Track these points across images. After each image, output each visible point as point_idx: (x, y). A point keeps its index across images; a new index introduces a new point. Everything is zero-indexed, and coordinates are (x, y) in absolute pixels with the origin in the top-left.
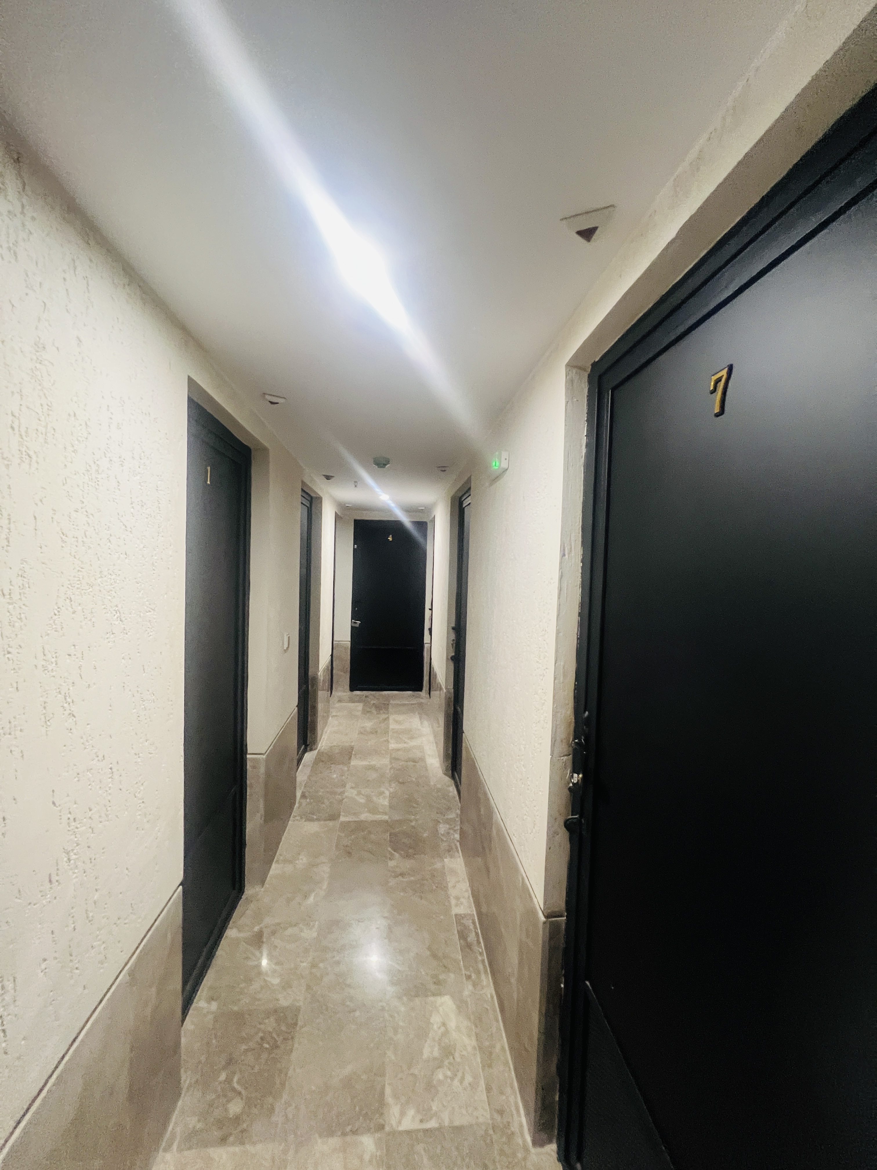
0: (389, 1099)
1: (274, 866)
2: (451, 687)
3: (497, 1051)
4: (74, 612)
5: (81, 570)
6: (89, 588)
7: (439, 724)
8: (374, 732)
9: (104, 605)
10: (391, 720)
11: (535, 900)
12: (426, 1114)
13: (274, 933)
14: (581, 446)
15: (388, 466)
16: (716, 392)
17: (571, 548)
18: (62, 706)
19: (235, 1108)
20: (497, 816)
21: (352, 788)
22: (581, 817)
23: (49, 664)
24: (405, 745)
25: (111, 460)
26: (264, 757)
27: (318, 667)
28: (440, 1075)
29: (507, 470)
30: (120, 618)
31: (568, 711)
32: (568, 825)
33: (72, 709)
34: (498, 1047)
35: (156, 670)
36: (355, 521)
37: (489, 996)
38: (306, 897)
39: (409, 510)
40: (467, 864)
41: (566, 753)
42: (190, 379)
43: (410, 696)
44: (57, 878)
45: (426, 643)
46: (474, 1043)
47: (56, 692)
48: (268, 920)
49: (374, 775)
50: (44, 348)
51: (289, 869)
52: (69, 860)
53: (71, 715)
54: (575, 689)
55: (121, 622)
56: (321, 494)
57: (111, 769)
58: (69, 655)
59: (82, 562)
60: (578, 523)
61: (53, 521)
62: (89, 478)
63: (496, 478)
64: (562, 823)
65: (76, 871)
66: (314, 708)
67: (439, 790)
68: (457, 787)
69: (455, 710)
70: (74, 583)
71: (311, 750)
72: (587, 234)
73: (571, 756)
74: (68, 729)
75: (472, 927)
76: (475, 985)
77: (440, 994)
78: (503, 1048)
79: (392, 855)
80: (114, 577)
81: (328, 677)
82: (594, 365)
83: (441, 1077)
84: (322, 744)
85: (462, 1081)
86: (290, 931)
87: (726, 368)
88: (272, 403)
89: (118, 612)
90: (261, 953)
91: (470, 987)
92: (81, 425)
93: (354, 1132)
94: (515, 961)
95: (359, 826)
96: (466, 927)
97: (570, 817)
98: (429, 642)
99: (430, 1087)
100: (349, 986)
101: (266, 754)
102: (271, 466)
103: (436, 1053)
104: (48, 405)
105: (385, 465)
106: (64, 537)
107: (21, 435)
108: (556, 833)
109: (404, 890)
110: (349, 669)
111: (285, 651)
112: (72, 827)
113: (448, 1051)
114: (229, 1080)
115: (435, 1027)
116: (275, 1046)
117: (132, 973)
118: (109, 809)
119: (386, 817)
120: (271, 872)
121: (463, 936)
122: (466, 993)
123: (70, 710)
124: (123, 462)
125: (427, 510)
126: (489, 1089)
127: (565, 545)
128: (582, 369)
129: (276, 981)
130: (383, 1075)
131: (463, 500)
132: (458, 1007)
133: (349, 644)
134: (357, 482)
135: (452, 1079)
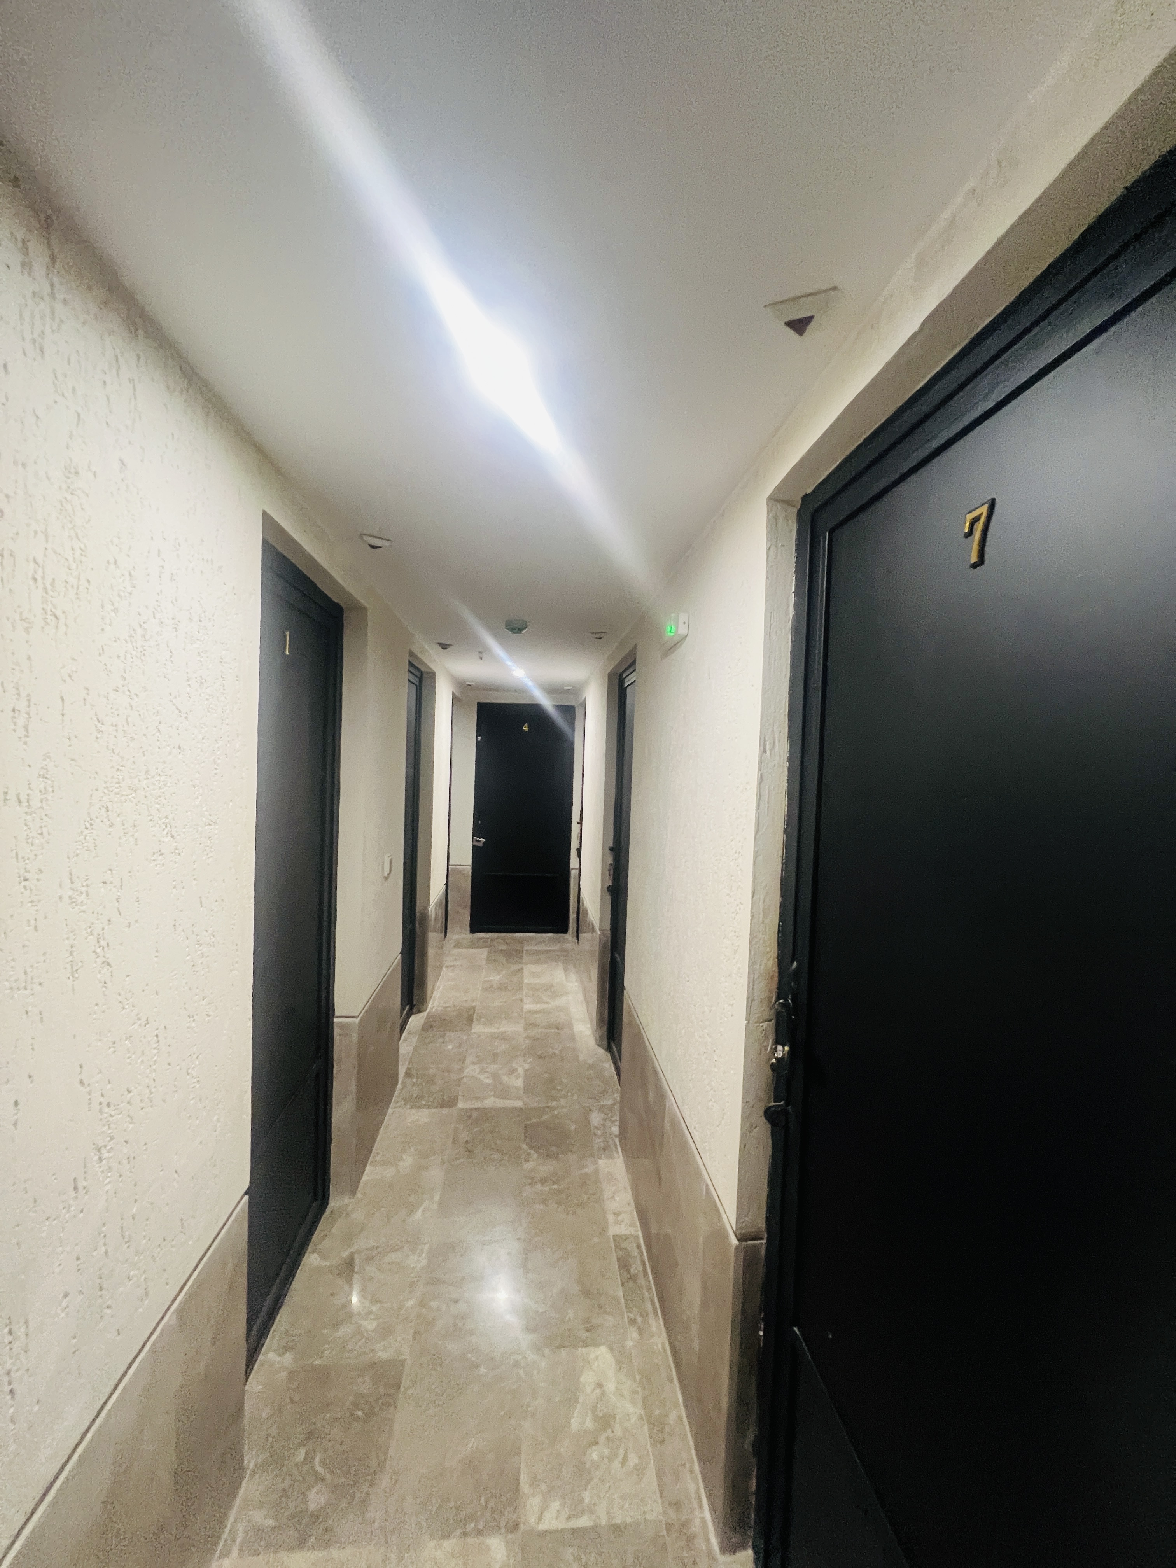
0: (525, 1487)
1: (368, 1168)
2: (608, 927)
3: (671, 1422)
4: (111, 825)
5: (121, 768)
6: (132, 794)
7: (590, 979)
8: (502, 988)
9: (151, 815)
10: (526, 972)
11: (724, 1217)
12: (577, 1509)
13: (369, 1259)
14: (788, 607)
15: (525, 630)
16: (973, 536)
17: (774, 742)
18: (94, 952)
19: (316, 1498)
20: (670, 1102)
21: (474, 1063)
22: (787, 1104)
23: (78, 895)
24: (545, 1006)
25: (162, 623)
26: (357, 1020)
27: (429, 900)
28: (594, 1454)
29: (686, 637)
30: (171, 834)
31: (769, 961)
32: (769, 1114)
33: (107, 956)
34: (673, 1416)
35: (217, 903)
36: (479, 704)
37: (660, 1346)
38: (412, 1211)
39: (552, 690)
40: (631, 1169)
41: (767, 1017)
42: (265, 514)
43: (550, 939)
44: (85, 1184)
45: (573, 869)
46: (640, 1411)
47: (87, 933)
48: (362, 1243)
49: (503, 1047)
50: (77, 473)
51: (389, 1173)
52: (101, 1159)
53: (106, 963)
54: (779, 932)
55: (172, 839)
56: (433, 667)
57: (157, 1036)
58: (104, 883)
59: (122, 758)
60: (783, 709)
61: (85, 703)
62: (133, 647)
63: (672, 647)
64: (762, 1113)
65: (109, 1174)
66: (424, 954)
67: (591, 1067)
68: (615, 1063)
69: (613, 960)
70: (112, 787)
71: (419, 1012)
72: (799, 326)
73: (773, 1021)
74: (101, 983)
75: (635, 1253)
76: (641, 1331)
77: (596, 1345)
78: (680, 1418)
79: (529, 1154)
80: (163, 778)
81: (441, 913)
82: (805, 498)
83: (595, 1456)
84: (433, 1004)
85: (624, 1462)
86: (392, 1257)
87: (985, 503)
88: (373, 547)
89: (169, 826)
90: (351, 1285)
91: (635, 1335)
92: (123, 575)
93: (479, 1533)
94: (698, 1300)
95: (484, 1116)
96: (628, 1254)
97: (774, 1104)
98: (577, 867)
99: (582, 1472)
100: (471, 1332)
101: (360, 1016)
102: (369, 630)
103: (589, 1424)
104: (81, 549)
105: (520, 630)
106: (99, 725)
107: (45, 588)
108: (752, 1127)
109: (544, 1202)
110: (469, 904)
111: (386, 878)
112: (106, 1115)
113: (605, 1421)
114: (308, 1459)
115: (588, 1390)
116: (371, 1414)
117: (181, 1313)
118: (154, 1090)
119: (519, 1104)
120: (365, 1178)
121: (624, 1264)
122: (630, 1343)
123: (104, 957)
124: (177, 625)
125: (576, 690)
126: (660, 1474)
127: (767, 739)
128: (789, 503)
129: (370, 1325)
130: (518, 1453)
131: (624, 677)
132: (619, 1362)
133: (469, 870)
134: (482, 653)
135: (611, 1459)
